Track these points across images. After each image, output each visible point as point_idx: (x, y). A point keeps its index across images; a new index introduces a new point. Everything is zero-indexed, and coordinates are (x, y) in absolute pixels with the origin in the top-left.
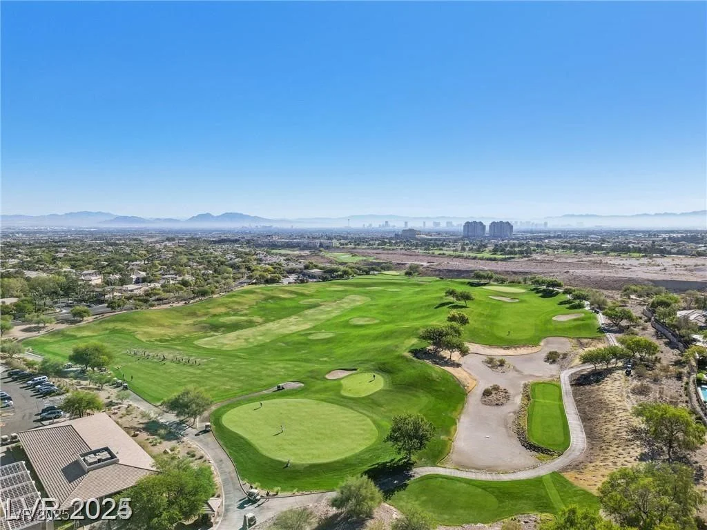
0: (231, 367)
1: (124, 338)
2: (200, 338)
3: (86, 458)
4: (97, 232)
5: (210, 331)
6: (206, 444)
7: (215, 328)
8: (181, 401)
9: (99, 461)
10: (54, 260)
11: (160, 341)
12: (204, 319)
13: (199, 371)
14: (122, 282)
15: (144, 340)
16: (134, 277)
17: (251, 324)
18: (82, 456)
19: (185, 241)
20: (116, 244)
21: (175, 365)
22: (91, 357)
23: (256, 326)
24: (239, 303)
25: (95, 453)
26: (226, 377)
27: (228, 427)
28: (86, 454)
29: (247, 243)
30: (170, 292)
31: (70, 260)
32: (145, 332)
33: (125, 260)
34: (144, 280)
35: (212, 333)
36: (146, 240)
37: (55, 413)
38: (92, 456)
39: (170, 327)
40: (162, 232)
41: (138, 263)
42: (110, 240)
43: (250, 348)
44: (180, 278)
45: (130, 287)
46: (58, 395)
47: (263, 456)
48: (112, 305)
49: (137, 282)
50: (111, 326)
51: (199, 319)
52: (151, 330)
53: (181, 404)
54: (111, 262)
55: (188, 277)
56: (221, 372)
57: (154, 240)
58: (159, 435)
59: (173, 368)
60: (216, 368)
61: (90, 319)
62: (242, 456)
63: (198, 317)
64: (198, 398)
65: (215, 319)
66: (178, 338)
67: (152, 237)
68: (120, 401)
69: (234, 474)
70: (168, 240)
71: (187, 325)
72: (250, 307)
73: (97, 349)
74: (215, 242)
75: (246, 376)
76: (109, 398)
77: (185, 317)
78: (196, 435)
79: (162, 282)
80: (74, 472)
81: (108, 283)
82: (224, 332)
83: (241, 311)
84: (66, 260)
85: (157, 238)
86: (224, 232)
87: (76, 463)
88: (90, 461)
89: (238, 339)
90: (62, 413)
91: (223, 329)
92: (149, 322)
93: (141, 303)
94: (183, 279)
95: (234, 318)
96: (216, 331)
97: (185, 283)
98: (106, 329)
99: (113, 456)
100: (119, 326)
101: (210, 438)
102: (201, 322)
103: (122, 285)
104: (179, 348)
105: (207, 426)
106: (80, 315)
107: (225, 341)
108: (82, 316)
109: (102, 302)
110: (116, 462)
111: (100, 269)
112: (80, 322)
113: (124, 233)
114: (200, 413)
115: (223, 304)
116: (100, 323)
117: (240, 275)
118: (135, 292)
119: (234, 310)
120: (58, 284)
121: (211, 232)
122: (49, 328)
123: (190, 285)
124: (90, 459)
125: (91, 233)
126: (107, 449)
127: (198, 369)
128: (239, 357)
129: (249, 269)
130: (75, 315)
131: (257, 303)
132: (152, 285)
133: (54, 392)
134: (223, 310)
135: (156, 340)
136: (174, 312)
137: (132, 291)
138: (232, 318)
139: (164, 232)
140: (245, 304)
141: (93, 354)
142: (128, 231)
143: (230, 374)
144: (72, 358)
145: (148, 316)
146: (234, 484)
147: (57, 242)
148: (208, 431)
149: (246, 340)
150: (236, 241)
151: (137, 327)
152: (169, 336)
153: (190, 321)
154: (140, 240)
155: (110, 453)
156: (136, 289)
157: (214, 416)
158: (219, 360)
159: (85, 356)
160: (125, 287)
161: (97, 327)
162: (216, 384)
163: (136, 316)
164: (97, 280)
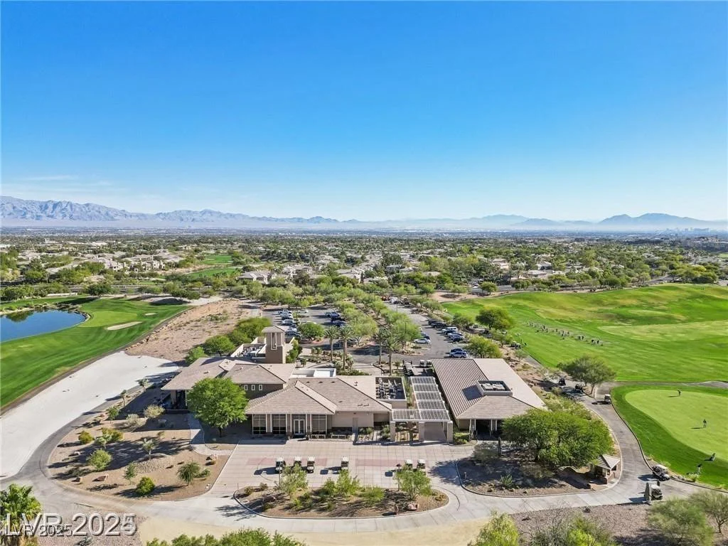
0: (640, 354)
1: (525, 313)
2: (603, 325)
3: (484, 385)
4: (509, 234)
5: (616, 320)
6: (605, 414)
7: (624, 318)
8: (579, 365)
9: (495, 389)
10: (471, 251)
11: (561, 321)
12: (611, 308)
13: (601, 351)
14: (528, 268)
15: (545, 317)
16: (539, 265)
17: (669, 320)
18: (480, 382)
19: (595, 242)
20: (526, 243)
21: (574, 341)
22: (495, 318)
23: (676, 323)
24: (655, 297)
25: (492, 383)
26: (635, 361)
27: (633, 405)
28: (484, 382)
29: (672, 245)
30: (574, 279)
31: (484, 251)
32: (546, 311)
33: (532, 253)
34: (549, 268)
35: (619, 323)
36: (554, 240)
37: (461, 353)
38: (489, 384)
39: (572, 311)
40: (570, 234)
41: (544, 255)
42: (519, 240)
43: (666, 343)
44: (587, 269)
45: (535, 272)
46: (465, 342)
47: (676, 441)
48: (516, 285)
49: (543, 268)
50: (514, 302)
51: (605, 308)
52: (551, 310)
53: (578, 367)
54: (518, 254)
55: (594, 269)
56: (627, 356)
57: (563, 240)
58: (553, 392)
59: (573, 344)
60: (622, 352)
61: (497, 294)
62: (648, 434)
63: (604, 305)
64: (598, 366)
65: (624, 309)
66: (580, 321)
67: (560, 238)
68: (517, 359)
69: (636, 448)
70: (577, 240)
71: (591, 311)
72: (670, 303)
73: (500, 313)
74: (630, 243)
75: (660, 365)
76: (507, 354)
77: (590, 305)
78: (593, 403)
79: (567, 271)
80: (472, 393)
81: (515, 268)
82: (633, 324)
83: (658, 306)
84: (481, 251)
85: (566, 239)
86: (643, 234)
87: (475, 387)
88: (487, 388)
89: (651, 332)
90: (467, 355)
91: (633, 320)
92: (551, 303)
93: (544, 286)
94: (590, 270)
95: (648, 312)
96: (622, 321)
97: (593, 274)
98: (509, 304)
99: (506, 389)
100: (522, 302)
101: (609, 409)
102: (607, 311)
103: (527, 270)
104: (579, 328)
105: (606, 398)
106: (487, 289)
107: (635, 332)
108: (489, 291)
109: (508, 283)
110: (510, 395)
111: (508, 258)
112: (487, 295)
113: (532, 234)
114: (600, 381)
115: (635, 297)
116: (504, 298)
117: (659, 272)
118: (539, 277)
119: (648, 303)
120: (472, 265)
121: (626, 234)
122: (463, 297)
123: (598, 277)
124: (487, 386)
125: (503, 234)
126: (502, 383)
127: (600, 349)
128: (652, 347)
129: (672, 267)
130: (484, 288)
131: (680, 300)
132: (557, 273)
133: (462, 339)
134: (634, 302)
135: (557, 320)
136: (577, 298)
137: (536, 276)
138: (645, 311)
139: (573, 234)
140: (664, 299)
141: (496, 316)
142: (537, 233)
143: (639, 360)
144: (478, 319)
145: (551, 298)
146: (635, 456)
147: (474, 240)
148: (607, 403)
149: (662, 335)
150: (658, 242)
151: (538, 306)
152: (571, 319)
153: (596, 308)
154: (549, 241)
155: (505, 386)
156: (540, 275)
157: (616, 391)
158: (625, 345)
159: (489, 317)
160: (530, 272)
161: (502, 301)
162: (620, 365)
163: (538, 296)
164: (505, 266)
